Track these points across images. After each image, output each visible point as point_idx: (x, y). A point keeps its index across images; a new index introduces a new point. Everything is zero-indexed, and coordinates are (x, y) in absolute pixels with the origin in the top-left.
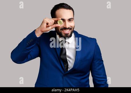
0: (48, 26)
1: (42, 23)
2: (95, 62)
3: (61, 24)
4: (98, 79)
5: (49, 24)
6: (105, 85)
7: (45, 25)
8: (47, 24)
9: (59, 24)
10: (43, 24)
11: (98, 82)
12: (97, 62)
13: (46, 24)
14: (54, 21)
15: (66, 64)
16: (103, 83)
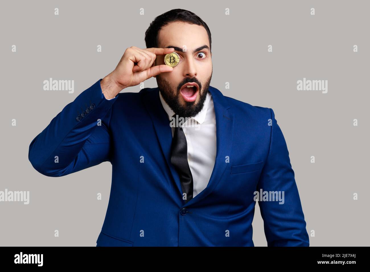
0: (137, 68)
1: (121, 61)
2: (270, 173)
3: (173, 65)
4: (280, 223)
5: (142, 65)
6: (300, 241)
7: (129, 66)
8: (136, 63)
9: (169, 64)
10: (124, 62)
11: (279, 234)
12: (275, 173)
13: (132, 64)
14: (154, 56)
15: (186, 181)
16: (293, 235)
